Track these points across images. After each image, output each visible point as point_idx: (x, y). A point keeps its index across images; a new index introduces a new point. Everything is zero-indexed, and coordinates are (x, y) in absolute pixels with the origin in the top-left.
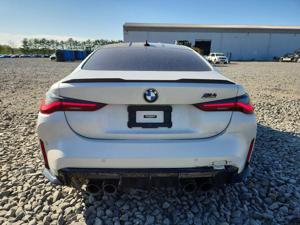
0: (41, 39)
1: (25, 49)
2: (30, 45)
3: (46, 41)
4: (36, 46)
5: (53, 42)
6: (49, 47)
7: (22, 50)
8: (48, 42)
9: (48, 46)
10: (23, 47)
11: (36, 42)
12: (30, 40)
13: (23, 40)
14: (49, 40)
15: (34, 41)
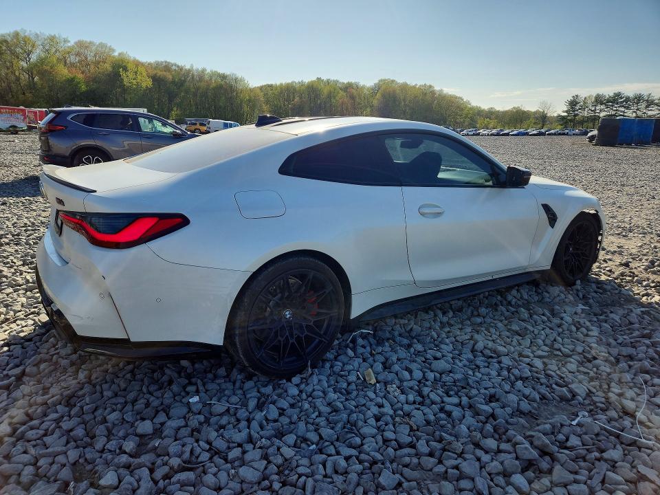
0: (612, 94)
1: (569, 118)
2: (582, 108)
3: (621, 98)
4: (594, 111)
5: (638, 99)
6: (626, 111)
7: (563, 120)
8: (628, 99)
9: (623, 109)
10: (566, 114)
11: (599, 100)
12: (585, 98)
13: (570, 98)
14: (631, 94)
15: (593, 100)
